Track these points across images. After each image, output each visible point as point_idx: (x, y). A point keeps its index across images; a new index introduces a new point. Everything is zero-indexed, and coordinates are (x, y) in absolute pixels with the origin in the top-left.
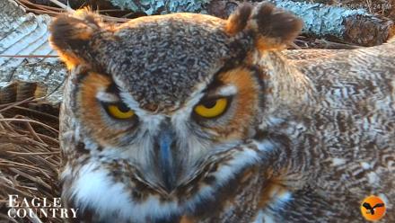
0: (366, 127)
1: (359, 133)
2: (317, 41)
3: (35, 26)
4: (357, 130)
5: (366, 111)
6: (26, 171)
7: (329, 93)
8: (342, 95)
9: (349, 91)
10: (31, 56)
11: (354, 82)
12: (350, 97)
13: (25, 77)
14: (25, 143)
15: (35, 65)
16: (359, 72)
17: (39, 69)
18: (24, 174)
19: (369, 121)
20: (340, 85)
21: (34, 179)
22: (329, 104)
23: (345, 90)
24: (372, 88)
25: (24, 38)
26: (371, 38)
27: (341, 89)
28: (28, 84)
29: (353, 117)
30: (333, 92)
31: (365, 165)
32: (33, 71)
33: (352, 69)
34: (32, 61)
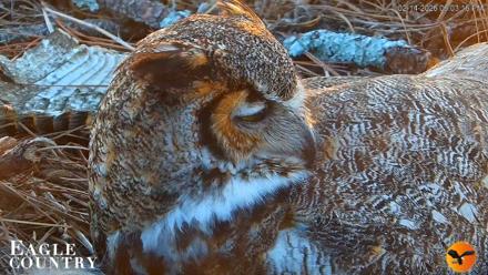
0: (382, 162)
1: (376, 169)
2: (359, 71)
3: (86, 57)
4: (375, 166)
5: (383, 145)
6: (78, 197)
7: (348, 129)
8: (360, 131)
9: (366, 126)
10: (83, 86)
11: (372, 116)
12: (368, 132)
13: (77, 106)
14: (77, 170)
15: (87, 94)
16: (377, 104)
17: (90, 98)
18: (76, 200)
19: (386, 156)
20: (359, 120)
21: (85, 204)
22: (347, 141)
23: (362, 125)
24: (389, 122)
25: (76, 69)
26: (411, 68)
27: (359, 123)
28: (80, 113)
29: (370, 153)
30: (351, 128)
31: (386, 197)
32: (85, 100)
33: (370, 102)
34: (84, 91)
